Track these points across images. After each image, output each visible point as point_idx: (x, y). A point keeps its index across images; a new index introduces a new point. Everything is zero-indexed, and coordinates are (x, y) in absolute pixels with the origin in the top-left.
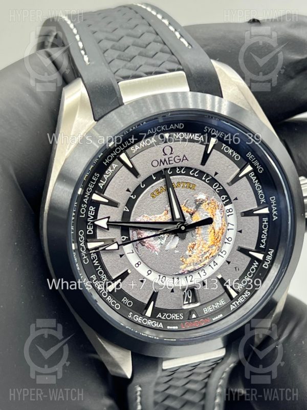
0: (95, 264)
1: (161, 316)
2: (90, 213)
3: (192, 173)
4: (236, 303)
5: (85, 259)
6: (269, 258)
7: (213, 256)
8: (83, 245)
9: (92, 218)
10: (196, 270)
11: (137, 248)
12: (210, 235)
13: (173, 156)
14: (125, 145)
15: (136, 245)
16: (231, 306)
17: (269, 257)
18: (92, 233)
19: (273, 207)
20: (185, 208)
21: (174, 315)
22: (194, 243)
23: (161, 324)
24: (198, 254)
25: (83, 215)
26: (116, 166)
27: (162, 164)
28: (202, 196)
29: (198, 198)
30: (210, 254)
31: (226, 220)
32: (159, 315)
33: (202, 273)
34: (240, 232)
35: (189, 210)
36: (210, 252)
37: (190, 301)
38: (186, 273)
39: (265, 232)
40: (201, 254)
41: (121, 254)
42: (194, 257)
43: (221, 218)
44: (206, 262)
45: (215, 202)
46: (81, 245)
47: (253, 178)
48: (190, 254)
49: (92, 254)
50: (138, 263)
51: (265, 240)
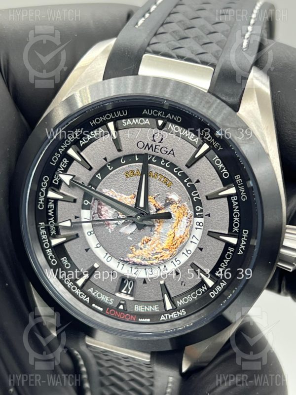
0: (49, 214)
1: (92, 291)
2: (62, 164)
3: (176, 170)
4: (168, 316)
5: (41, 204)
7: (163, 260)
8: (44, 191)
9: (63, 169)
11: (93, 218)
12: (168, 238)
13: (161, 145)
14: (117, 115)
15: (94, 214)
16: (162, 316)
17: (220, 288)
18: (57, 184)
20: (154, 201)
21: (105, 297)
22: (149, 238)
23: (88, 298)
24: (150, 251)
25: (53, 163)
27: (147, 148)
28: (174, 197)
29: (170, 197)
30: (161, 257)
31: (191, 231)
33: (149, 271)
34: (201, 249)
35: (157, 205)
37: (129, 293)
38: (131, 263)
39: (227, 261)
40: (152, 252)
41: (77, 216)
42: (145, 252)
43: (185, 226)
44: (155, 262)
45: (185, 209)
46: (42, 189)
47: (234, 202)
48: (142, 247)
49: (50, 203)
50: (90, 232)
51: (223, 269)
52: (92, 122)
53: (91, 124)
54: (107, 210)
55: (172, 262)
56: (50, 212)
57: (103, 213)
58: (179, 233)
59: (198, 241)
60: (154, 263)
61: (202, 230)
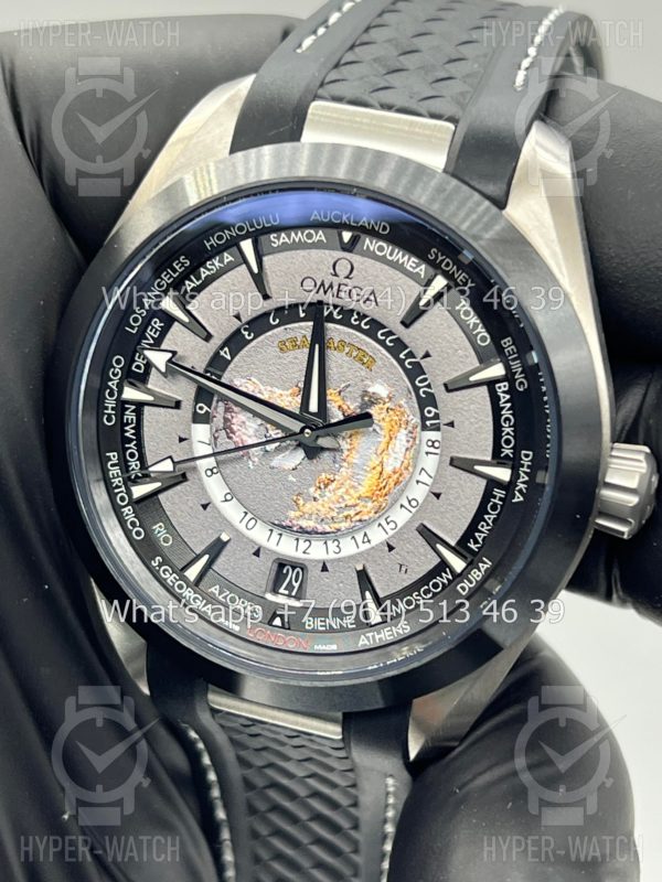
0: (127, 434)
1: (217, 592)
2: (151, 331)
3: (382, 335)
4: (373, 636)
5: (109, 415)
6: (476, 575)
7: (360, 521)
8: (114, 387)
9: (152, 342)
10: (317, 533)
11: (216, 438)
12: (370, 475)
13: (351, 283)
14: (259, 225)
15: (216, 432)
16: (363, 637)
17: (478, 573)
18: (141, 371)
19: (522, 474)
20: (338, 398)
21: (243, 603)
22: (331, 477)
23: (210, 606)
24: (333, 503)
25: (133, 328)
26: (231, 258)
27: (322, 290)
28: (380, 389)
29: (371, 390)
30: (357, 514)
31: (416, 458)
32: (215, 589)
33: (332, 546)
34: (438, 496)
35: (345, 407)
36: (358, 509)
38: (295, 529)
39: (490, 517)
40: (338, 506)
41: (183, 436)
42: (323, 506)
43: (404, 449)
44: (344, 526)
45: (402, 414)
46: (110, 384)
47: (502, 395)
48: (317, 495)
49: (127, 413)
50: (211, 470)
51: (483, 535)
52: (208, 241)
53: (208, 245)
54: (244, 422)
55: (380, 525)
56: (127, 431)
57: (235, 427)
58: (392, 464)
59: (431, 480)
60: (343, 529)
61: (437, 457)
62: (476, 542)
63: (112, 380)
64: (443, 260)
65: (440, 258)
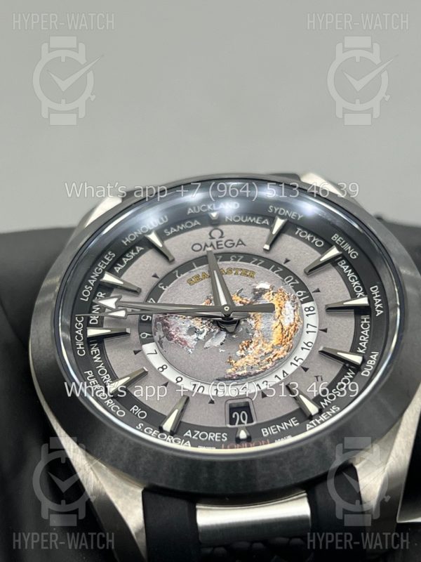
0: (96, 361)
1: (190, 435)
4: (315, 422)
5: (81, 350)
6: (371, 363)
7: (279, 359)
8: (81, 333)
10: (251, 376)
12: (275, 332)
13: (224, 240)
15: (160, 340)
16: (308, 425)
17: (372, 361)
18: (97, 322)
19: (376, 299)
20: (238, 298)
21: (212, 435)
22: (250, 341)
23: (188, 442)
24: (255, 354)
25: (85, 298)
26: (141, 248)
27: (207, 248)
28: (264, 285)
29: (258, 288)
30: (275, 356)
32: (188, 434)
33: (263, 386)
34: (325, 330)
35: (244, 301)
36: (274, 353)
38: (235, 378)
39: (366, 331)
40: (260, 355)
41: (137, 351)
42: (249, 358)
43: (292, 312)
44: (268, 366)
45: (283, 293)
46: (77, 332)
47: (343, 267)
48: (243, 354)
50: (162, 368)
51: (365, 343)
52: (125, 240)
53: (125, 243)
54: (178, 328)
55: (292, 363)
56: (95, 359)
57: (173, 333)
58: (287, 321)
60: (268, 368)
62: (362, 348)
63: (77, 330)
64: (278, 211)
65: (276, 210)
